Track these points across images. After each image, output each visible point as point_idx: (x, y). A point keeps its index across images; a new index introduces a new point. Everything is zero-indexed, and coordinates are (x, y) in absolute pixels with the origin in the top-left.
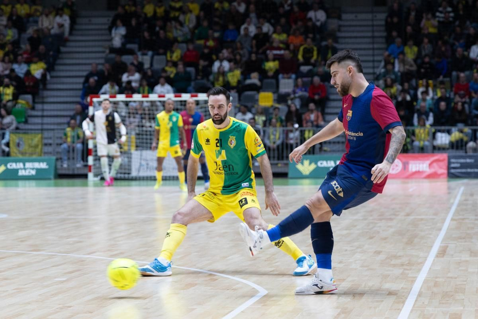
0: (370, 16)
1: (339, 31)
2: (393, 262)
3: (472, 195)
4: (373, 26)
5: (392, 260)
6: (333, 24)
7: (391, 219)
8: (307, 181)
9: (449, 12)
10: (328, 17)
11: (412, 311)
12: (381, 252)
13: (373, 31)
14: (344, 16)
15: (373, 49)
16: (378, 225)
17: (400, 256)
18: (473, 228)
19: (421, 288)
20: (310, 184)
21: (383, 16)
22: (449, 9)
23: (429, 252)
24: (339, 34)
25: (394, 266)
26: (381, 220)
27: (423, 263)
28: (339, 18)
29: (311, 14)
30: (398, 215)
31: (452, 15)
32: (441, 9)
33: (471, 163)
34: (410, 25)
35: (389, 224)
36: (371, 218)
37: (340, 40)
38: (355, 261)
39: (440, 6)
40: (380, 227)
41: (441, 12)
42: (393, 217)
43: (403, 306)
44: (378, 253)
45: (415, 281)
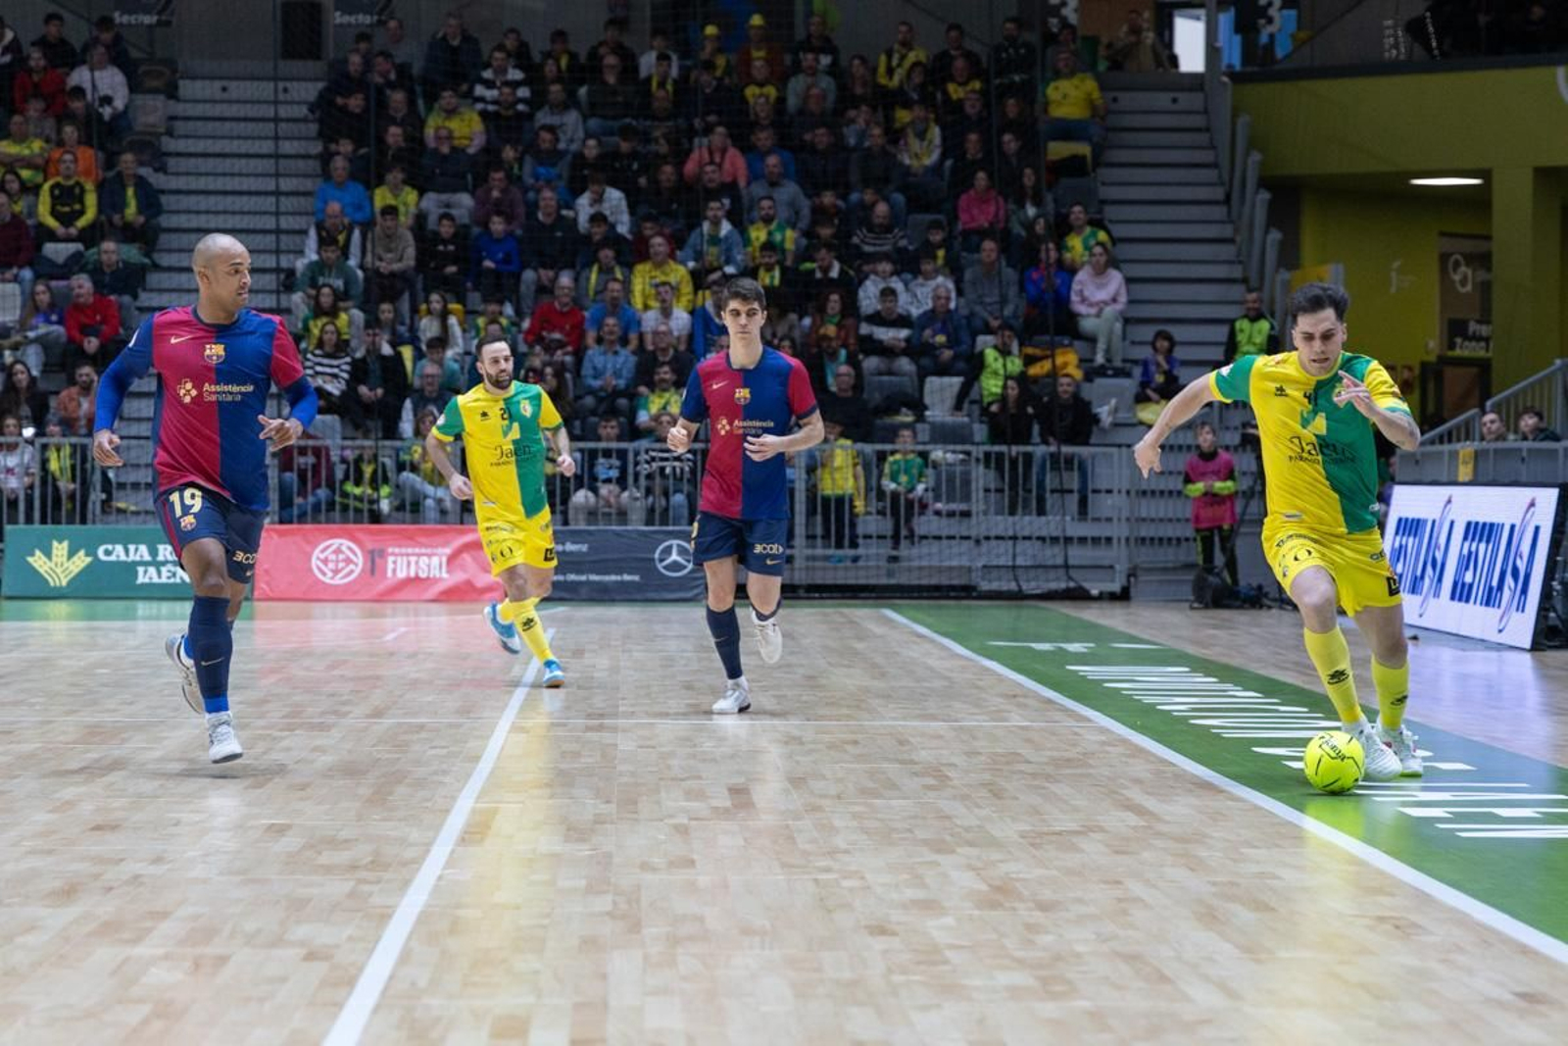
0: (266, 89)
1: (170, 133)
2: (325, 859)
3: (578, 653)
4: (276, 120)
5: (320, 853)
6: (152, 111)
7: (323, 727)
8: (61, 607)
9: (515, 84)
10: (134, 87)
11: (376, 1010)
12: (289, 827)
13: (277, 138)
14: (186, 88)
15: (277, 193)
16: (285, 743)
17: (346, 841)
18: (577, 755)
19: (409, 938)
20: (71, 617)
21: (310, 91)
22: (515, 75)
23: (437, 828)
24: (169, 144)
25: (328, 869)
26: (291, 728)
27: (417, 862)
28: (172, 93)
29: (80, 76)
30: (345, 714)
31: (523, 92)
32: (488, 74)
33: (579, 553)
34: (394, 121)
35: (318, 742)
36: (261, 722)
37: (172, 163)
38: (207, 855)
39: (487, 66)
40: (288, 749)
41: (489, 84)
42: (331, 719)
43: (349, 994)
44: (280, 830)
45: (389, 916)
